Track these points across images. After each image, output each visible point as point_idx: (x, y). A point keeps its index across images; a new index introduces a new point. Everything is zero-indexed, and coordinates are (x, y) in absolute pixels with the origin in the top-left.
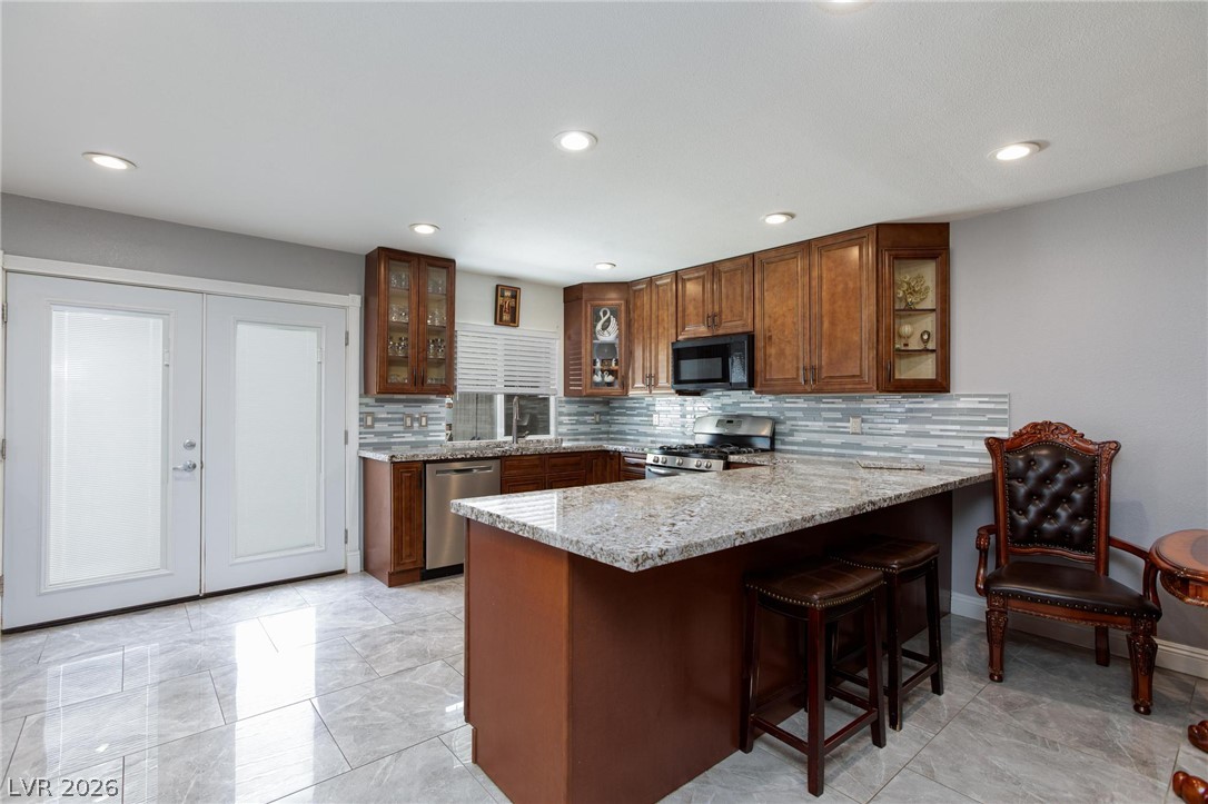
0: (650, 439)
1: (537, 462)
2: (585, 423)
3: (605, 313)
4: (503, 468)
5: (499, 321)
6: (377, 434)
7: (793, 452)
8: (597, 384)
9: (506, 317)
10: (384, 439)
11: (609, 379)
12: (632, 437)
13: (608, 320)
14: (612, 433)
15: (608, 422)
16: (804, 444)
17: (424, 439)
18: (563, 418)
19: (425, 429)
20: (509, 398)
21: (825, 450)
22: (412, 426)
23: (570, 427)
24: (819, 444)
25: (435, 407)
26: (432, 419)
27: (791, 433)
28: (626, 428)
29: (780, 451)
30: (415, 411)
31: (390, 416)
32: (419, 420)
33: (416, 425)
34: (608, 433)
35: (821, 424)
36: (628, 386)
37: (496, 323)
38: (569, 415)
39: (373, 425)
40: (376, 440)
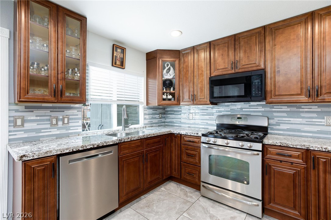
0: (187, 125)
1: (139, 144)
2: (155, 118)
3: (168, 65)
4: (119, 151)
5: (114, 64)
6: (26, 131)
7: (279, 134)
8: (164, 100)
9: (118, 63)
10: (33, 134)
11: (170, 97)
12: (177, 125)
13: (169, 69)
14: (167, 122)
15: (164, 118)
16: (288, 130)
17: (67, 132)
18: (146, 116)
19: (67, 125)
20: (119, 106)
21: (303, 134)
22: (57, 124)
23: (149, 120)
24: (299, 131)
25: (75, 112)
26: (73, 119)
27: (278, 124)
28: (174, 120)
29: (271, 134)
30: (60, 115)
31: (38, 118)
32: (63, 120)
33: (60, 123)
34: (164, 122)
35: (301, 120)
36: (180, 100)
37: (112, 65)
38: (149, 114)
39: (23, 125)
40: (26, 135)
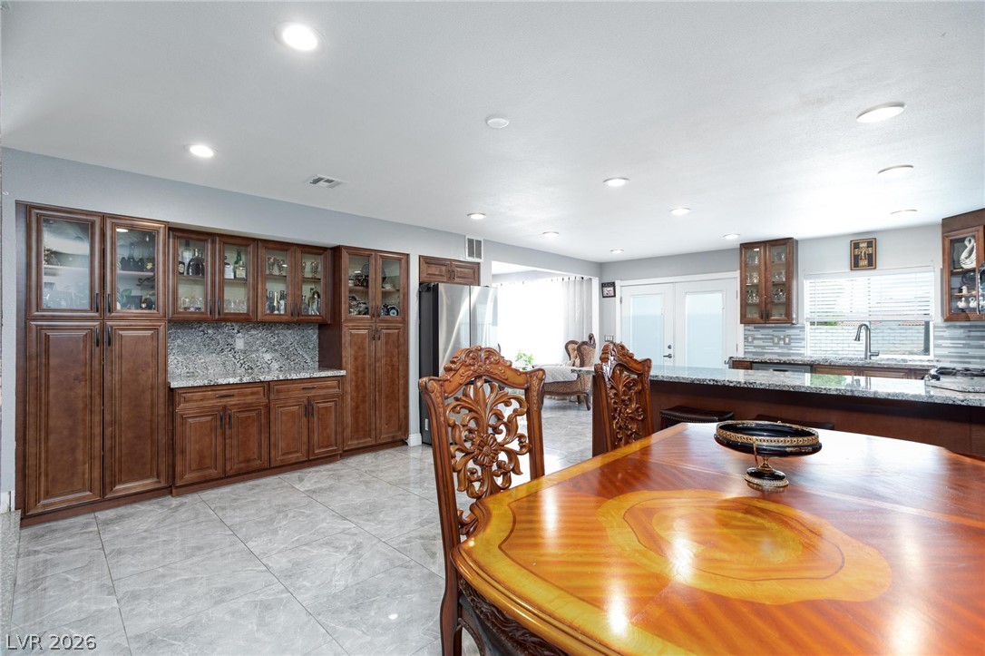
5: (853, 267)
9: (863, 264)
10: (759, 350)
13: (972, 248)
17: (788, 352)
18: (942, 342)
19: (788, 345)
22: (778, 343)
25: (796, 331)
26: (794, 339)
30: (782, 335)
31: (764, 336)
32: (783, 339)
33: (782, 342)
39: (752, 342)
40: (754, 350)
